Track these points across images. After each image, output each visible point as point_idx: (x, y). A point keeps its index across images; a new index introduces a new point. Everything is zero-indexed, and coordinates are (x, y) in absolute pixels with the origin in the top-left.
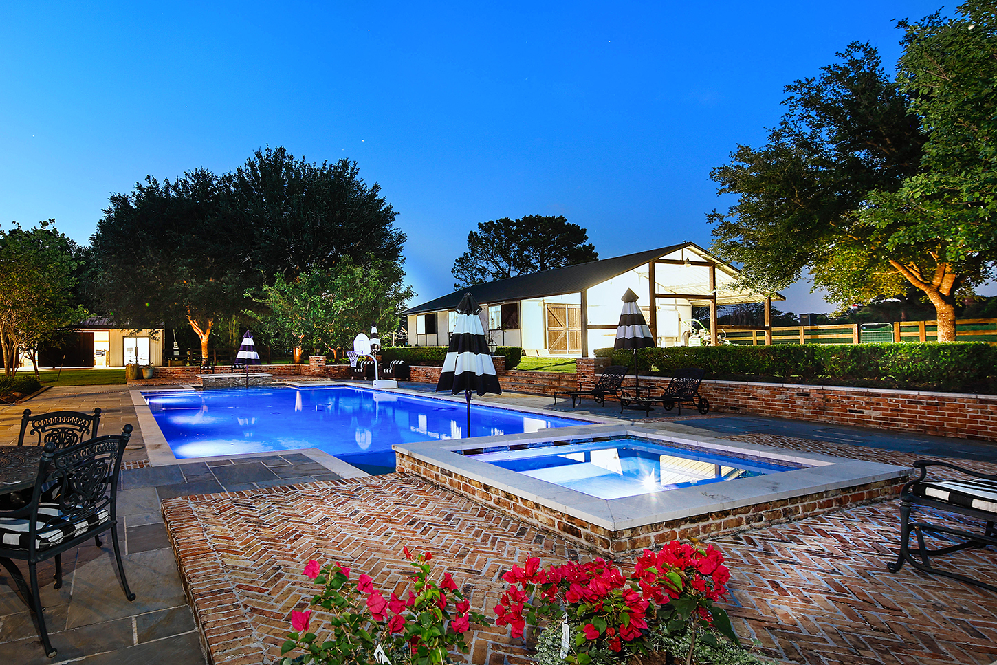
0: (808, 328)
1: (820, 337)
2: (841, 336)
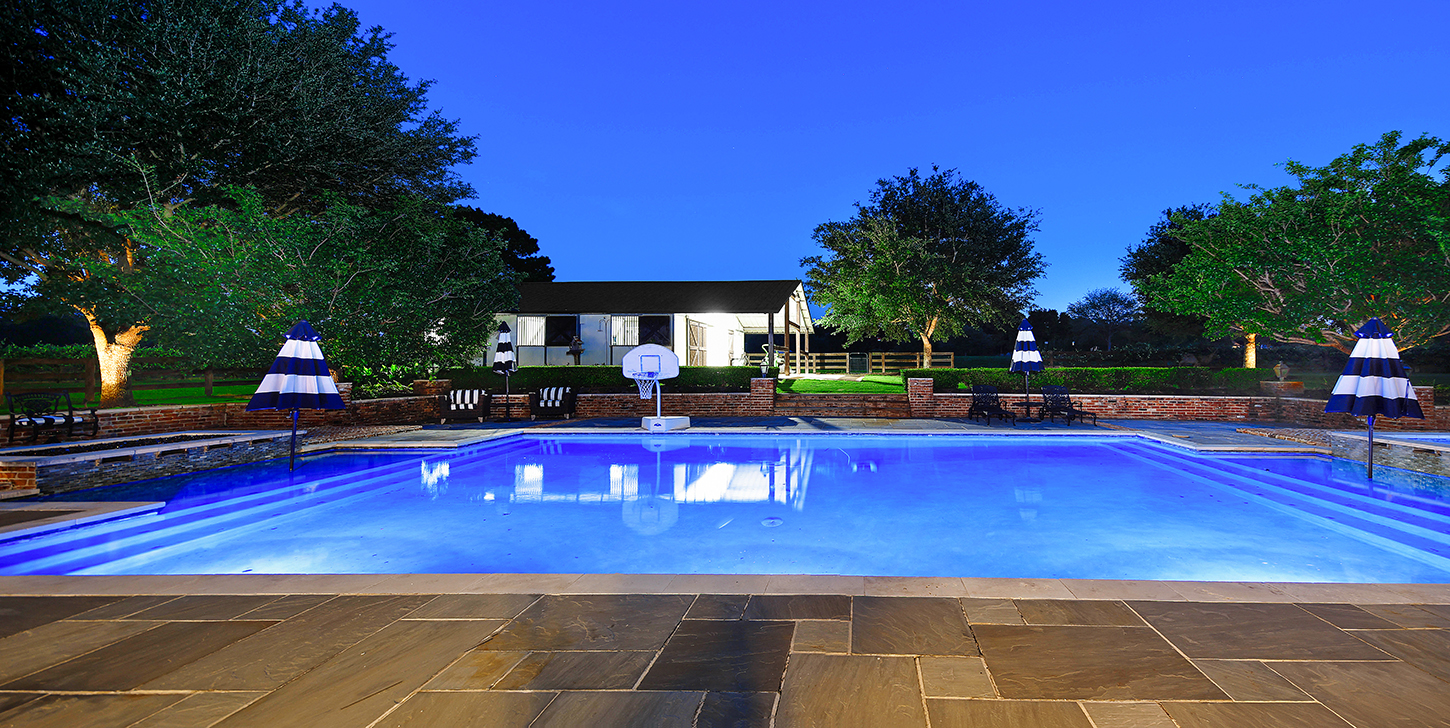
0: (818, 355)
1: (826, 361)
2: (839, 361)
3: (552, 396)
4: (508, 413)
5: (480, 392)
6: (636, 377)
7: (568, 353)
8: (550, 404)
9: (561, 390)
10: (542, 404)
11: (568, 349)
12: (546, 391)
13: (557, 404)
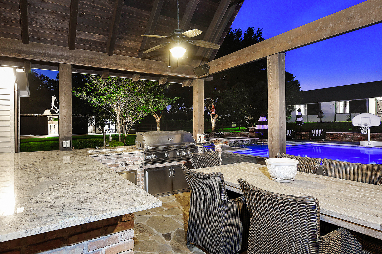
3: (317, 133)
4: (301, 137)
5: (292, 131)
6: (359, 126)
7: (318, 117)
8: (316, 135)
9: (320, 131)
10: (314, 135)
11: (317, 116)
12: (314, 131)
13: (319, 135)
